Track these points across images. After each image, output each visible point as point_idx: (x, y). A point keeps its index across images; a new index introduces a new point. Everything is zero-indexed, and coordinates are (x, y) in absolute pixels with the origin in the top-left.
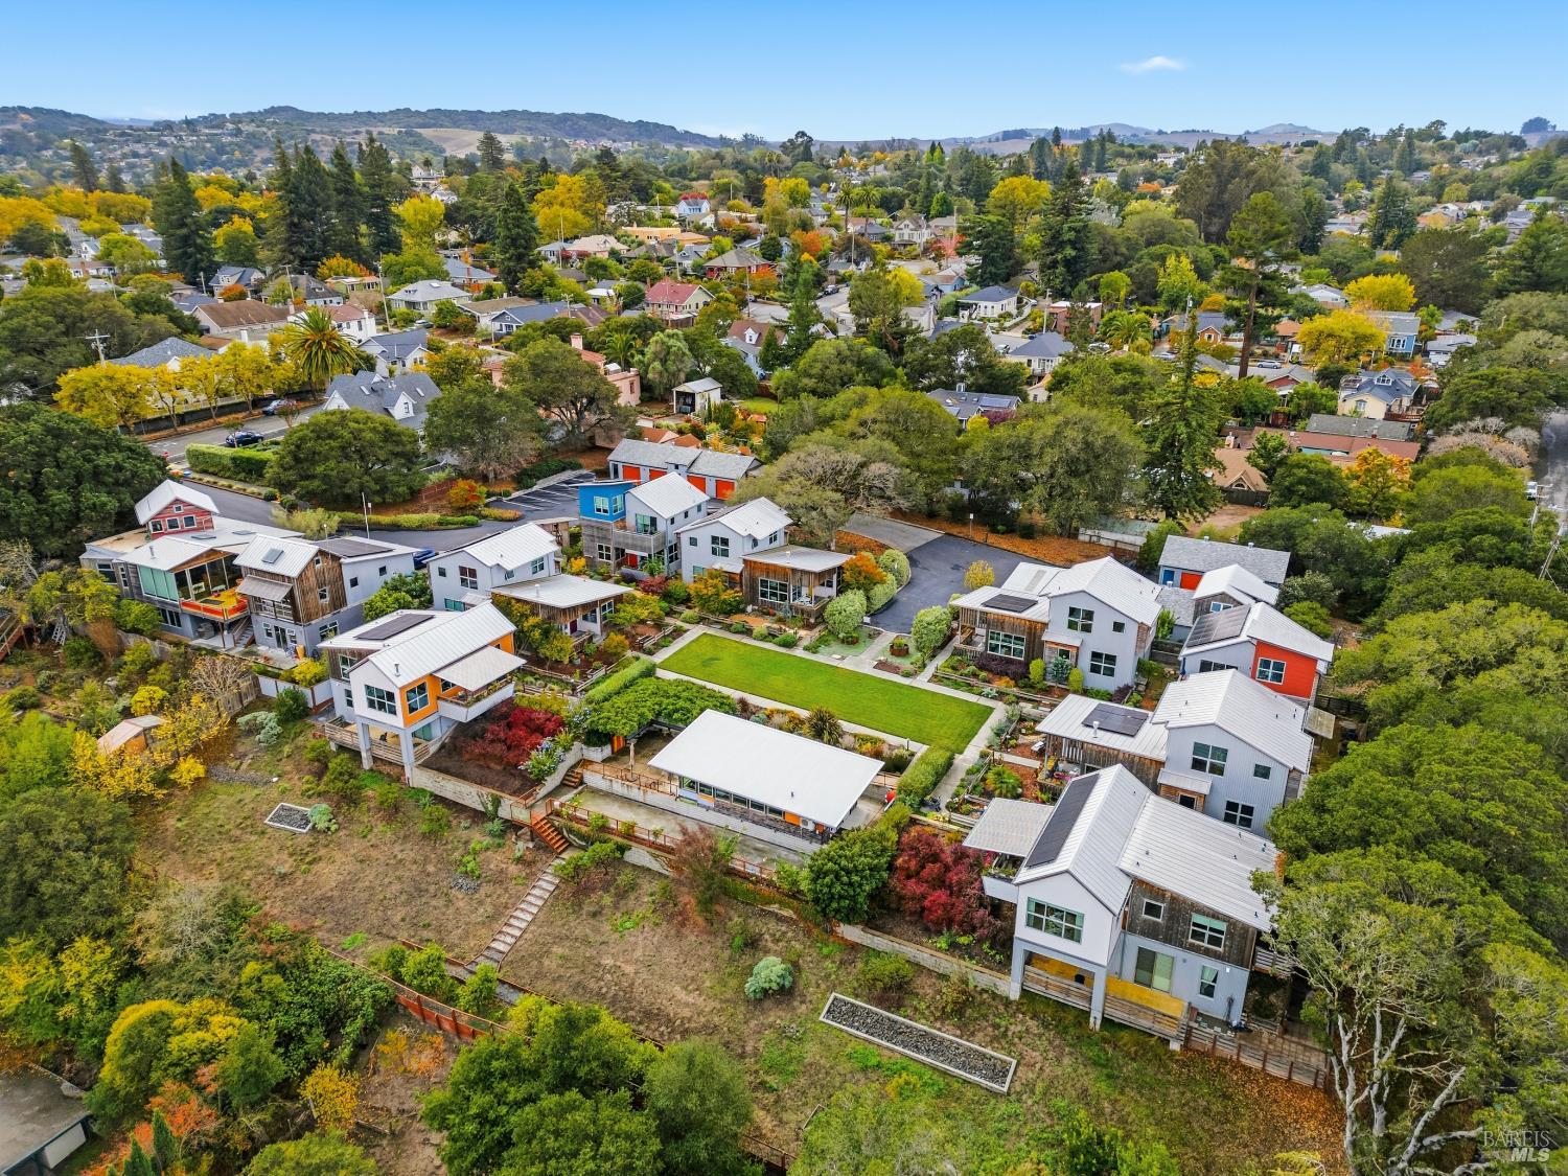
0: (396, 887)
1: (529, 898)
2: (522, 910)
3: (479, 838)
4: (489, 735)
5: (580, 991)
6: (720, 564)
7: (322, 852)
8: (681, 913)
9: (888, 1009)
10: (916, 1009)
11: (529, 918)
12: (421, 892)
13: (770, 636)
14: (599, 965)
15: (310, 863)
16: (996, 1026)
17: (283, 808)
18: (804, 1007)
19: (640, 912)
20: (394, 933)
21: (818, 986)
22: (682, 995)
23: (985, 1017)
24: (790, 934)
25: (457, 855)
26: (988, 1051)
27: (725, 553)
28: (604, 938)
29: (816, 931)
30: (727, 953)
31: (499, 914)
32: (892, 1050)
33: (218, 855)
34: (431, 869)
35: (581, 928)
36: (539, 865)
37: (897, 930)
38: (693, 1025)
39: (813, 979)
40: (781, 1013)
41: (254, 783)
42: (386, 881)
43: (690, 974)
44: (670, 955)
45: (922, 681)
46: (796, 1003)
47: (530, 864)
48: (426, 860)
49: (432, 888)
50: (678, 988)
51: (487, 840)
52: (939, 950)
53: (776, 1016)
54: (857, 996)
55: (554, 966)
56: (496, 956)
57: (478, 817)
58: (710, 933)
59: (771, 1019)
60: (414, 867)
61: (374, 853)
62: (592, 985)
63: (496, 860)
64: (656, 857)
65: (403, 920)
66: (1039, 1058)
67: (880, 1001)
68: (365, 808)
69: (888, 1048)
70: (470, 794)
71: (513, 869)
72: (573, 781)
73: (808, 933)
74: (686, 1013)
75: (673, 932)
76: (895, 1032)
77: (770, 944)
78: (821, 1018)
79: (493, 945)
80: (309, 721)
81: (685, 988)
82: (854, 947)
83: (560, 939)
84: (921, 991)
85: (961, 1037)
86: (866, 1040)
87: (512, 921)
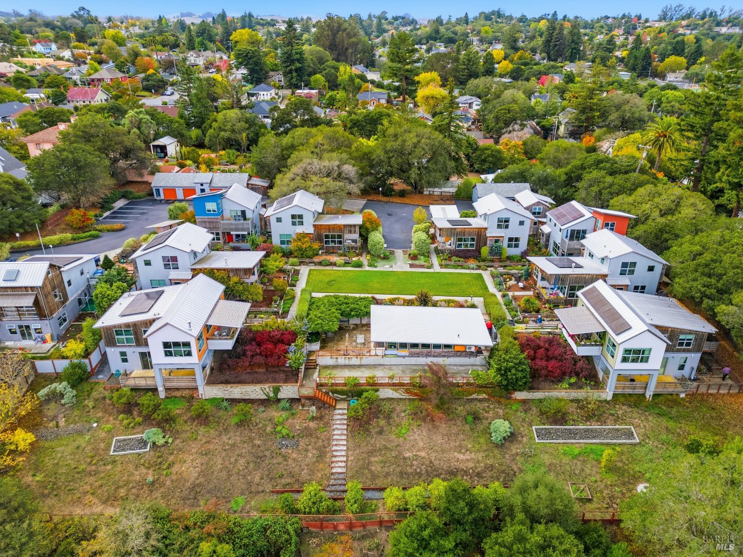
0: (242, 461)
1: (335, 437)
2: (336, 445)
3: (277, 414)
4: (249, 353)
5: (405, 476)
6: (299, 229)
7: (171, 458)
8: (428, 415)
9: (562, 425)
10: (574, 420)
11: (345, 448)
12: (262, 458)
13: (347, 264)
14: (405, 458)
15: (168, 468)
16: (613, 415)
17: (117, 441)
18: (525, 439)
19: (405, 422)
20: (261, 488)
21: (523, 426)
22: (461, 457)
23: (604, 412)
24: (491, 406)
25: (269, 429)
26: (617, 427)
27: (301, 223)
28: (396, 444)
29: (502, 400)
30: (467, 427)
31: (323, 453)
32: (579, 443)
33: (88, 488)
34: (257, 442)
35: (380, 442)
36: (327, 417)
37: (540, 386)
38: (479, 469)
39: (519, 424)
40: (516, 446)
41: (80, 433)
42: (232, 460)
43: (457, 444)
44: (439, 439)
45: (437, 268)
46: (520, 439)
47: (321, 418)
48: (251, 439)
49: (267, 453)
50: (456, 454)
51: (285, 414)
52: (566, 389)
53: (515, 449)
54: (544, 424)
55: (379, 469)
56: (341, 476)
57: (265, 402)
58: (451, 420)
59: (514, 451)
60: (246, 445)
61: (211, 447)
62: (409, 470)
63: (298, 424)
64: (396, 390)
65: (262, 479)
66: (640, 422)
67: (555, 422)
68: (182, 422)
69: (577, 443)
70: (255, 391)
71: (312, 425)
72: (311, 366)
73: (499, 403)
74: (471, 465)
75: (431, 427)
76: (572, 434)
77: (486, 415)
78: (537, 441)
79: (334, 470)
80: (93, 380)
81: (460, 452)
82: (524, 402)
83: (371, 453)
84: (569, 411)
85: (602, 425)
86: (564, 443)
87: (335, 453)
